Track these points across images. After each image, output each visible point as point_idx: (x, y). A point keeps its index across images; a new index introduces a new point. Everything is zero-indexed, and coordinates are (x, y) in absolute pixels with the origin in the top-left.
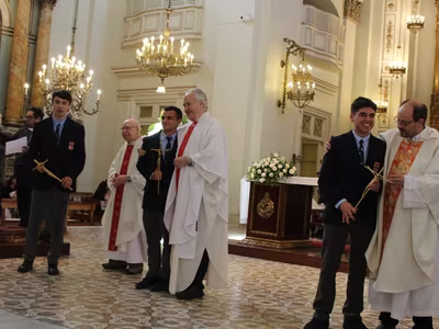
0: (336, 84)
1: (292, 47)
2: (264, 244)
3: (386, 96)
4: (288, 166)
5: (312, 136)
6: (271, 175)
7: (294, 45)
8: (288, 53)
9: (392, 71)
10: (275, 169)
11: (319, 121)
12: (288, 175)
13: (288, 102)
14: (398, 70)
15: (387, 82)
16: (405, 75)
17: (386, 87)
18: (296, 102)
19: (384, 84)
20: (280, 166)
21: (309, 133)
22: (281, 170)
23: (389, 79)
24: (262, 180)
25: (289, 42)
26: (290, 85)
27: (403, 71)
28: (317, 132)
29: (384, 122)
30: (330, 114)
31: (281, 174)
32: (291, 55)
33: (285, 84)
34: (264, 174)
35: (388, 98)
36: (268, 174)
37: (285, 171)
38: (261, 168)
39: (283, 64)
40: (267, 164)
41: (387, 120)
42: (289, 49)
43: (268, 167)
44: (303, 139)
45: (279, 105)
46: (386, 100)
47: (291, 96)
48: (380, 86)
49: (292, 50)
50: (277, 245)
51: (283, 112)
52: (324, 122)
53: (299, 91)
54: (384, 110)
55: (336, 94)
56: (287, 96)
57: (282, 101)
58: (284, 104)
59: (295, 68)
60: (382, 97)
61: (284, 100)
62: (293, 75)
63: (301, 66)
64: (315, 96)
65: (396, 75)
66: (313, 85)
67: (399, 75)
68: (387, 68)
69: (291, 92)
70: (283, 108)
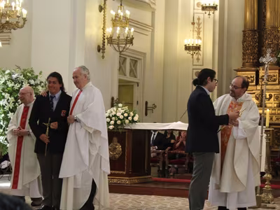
0: (150, 23)
2: (115, 181)
3: (199, 33)
4: (132, 114)
5: (128, 78)
6: (119, 122)
9: (204, 8)
10: (121, 117)
11: (134, 62)
12: (133, 121)
13: (107, 47)
14: (206, 7)
15: (199, 19)
16: (217, 12)
17: (199, 24)
18: (116, 46)
19: (196, 21)
20: (126, 115)
21: (125, 75)
22: (127, 118)
23: (201, 16)
24: (111, 127)
26: (109, 30)
27: (215, 8)
28: (133, 73)
29: (198, 59)
30: (145, 54)
31: (127, 121)
33: (104, 29)
34: (112, 122)
35: (201, 35)
36: (116, 121)
37: (130, 118)
38: (109, 117)
39: (101, 9)
40: (114, 113)
41: (200, 57)
43: (115, 116)
44: (120, 81)
45: (99, 51)
46: (199, 38)
47: (111, 40)
48: (193, 23)
50: (126, 181)
51: (103, 57)
52: (139, 61)
53: (119, 37)
54: (198, 48)
55: (149, 34)
56: (106, 41)
57: (101, 46)
58: (104, 49)
59: (113, 13)
60: (196, 33)
61: (104, 45)
62: (112, 20)
63: (119, 11)
64: (134, 40)
65: (208, 12)
66: (133, 30)
67: (211, 13)
68: (198, 4)
69: (111, 37)
70: (103, 52)
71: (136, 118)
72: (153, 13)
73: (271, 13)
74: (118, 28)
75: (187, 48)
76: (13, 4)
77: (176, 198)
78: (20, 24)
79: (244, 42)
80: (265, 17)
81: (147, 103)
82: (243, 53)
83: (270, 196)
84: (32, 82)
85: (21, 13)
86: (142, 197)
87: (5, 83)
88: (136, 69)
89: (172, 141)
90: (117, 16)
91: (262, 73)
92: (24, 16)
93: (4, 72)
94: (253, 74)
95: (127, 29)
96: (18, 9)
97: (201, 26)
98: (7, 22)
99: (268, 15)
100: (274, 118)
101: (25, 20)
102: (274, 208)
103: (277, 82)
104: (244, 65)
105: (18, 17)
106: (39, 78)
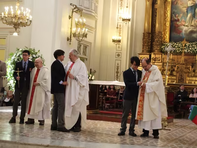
0: (94, 26)
1: (75, 8)
3: (120, 33)
4: (91, 76)
5: (82, 56)
7: (76, 7)
8: (73, 12)
9: (123, 20)
11: (86, 47)
12: (91, 80)
13: (73, 38)
14: (125, 19)
15: (120, 26)
16: (130, 22)
17: (120, 28)
18: (77, 38)
19: (119, 27)
23: (122, 24)
25: (73, 5)
26: (74, 30)
27: (129, 20)
28: (84, 53)
29: (119, 47)
30: (91, 43)
32: (74, 13)
33: (71, 29)
35: (121, 35)
37: (90, 78)
39: (70, 17)
42: (73, 10)
45: (68, 40)
47: (75, 35)
48: (117, 28)
49: (75, 10)
51: (70, 44)
52: (88, 47)
53: (79, 33)
54: (119, 41)
55: (94, 32)
56: (72, 35)
57: (69, 38)
58: (71, 39)
59: (77, 20)
60: (118, 33)
61: (71, 37)
62: (76, 24)
63: (80, 19)
64: (87, 35)
65: (125, 22)
66: (87, 30)
67: (127, 22)
68: (120, 18)
69: (75, 33)
70: (70, 41)
71: (93, 78)
72: (96, 21)
73: (159, 24)
74: (79, 29)
75: (114, 41)
76: (25, 13)
77: (115, 123)
78: (28, 24)
79: (143, 39)
80: (155, 26)
81: (91, 70)
82: (143, 45)
83: (167, 123)
84: (34, 56)
85: (29, 18)
86: (97, 122)
87: (19, 56)
88: (86, 51)
89: (105, 91)
90: (78, 22)
91: (153, 56)
92: (31, 20)
93: (18, 50)
94: (148, 56)
95: (84, 29)
96: (28, 15)
97: (121, 29)
98: (21, 23)
99: (157, 25)
100: (170, 81)
101: (31, 21)
102: (170, 130)
103: (161, 61)
104: (143, 51)
105: (28, 20)
106: (38, 54)
